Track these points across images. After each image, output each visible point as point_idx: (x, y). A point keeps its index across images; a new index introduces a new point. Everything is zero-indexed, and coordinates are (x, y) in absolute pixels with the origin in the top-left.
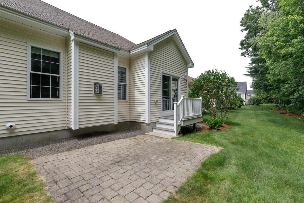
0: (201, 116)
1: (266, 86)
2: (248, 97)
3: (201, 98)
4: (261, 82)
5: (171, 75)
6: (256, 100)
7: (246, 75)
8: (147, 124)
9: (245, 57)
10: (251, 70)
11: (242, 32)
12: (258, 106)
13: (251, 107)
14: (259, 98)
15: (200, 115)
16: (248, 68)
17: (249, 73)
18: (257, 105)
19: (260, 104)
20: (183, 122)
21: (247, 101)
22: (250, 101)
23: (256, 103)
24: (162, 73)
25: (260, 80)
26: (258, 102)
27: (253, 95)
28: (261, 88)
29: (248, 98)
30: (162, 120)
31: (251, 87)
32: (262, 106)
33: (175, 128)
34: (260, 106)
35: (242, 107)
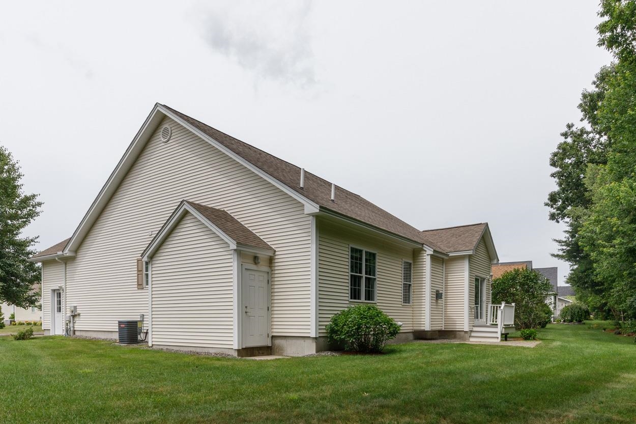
0: (514, 326)
1: (594, 284)
2: (560, 303)
3: (513, 304)
4: (586, 275)
5: (480, 277)
6: (577, 310)
7: (557, 256)
8: (465, 332)
9: (558, 222)
10: (568, 248)
11: (553, 178)
12: (580, 324)
13: (567, 326)
14: (584, 307)
15: (512, 325)
16: (563, 244)
17: (564, 252)
18: (580, 321)
19: (585, 321)
20: (504, 329)
21: (557, 313)
22: (564, 313)
23: (577, 317)
24: (476, 276)
25: (585, 272)
26: (581, 315)
27: (572, 300)
28: (586, 285)
29: (561, 306)
30: (475, 329)
31: (567, 282)
32: (590, 324)
33: (499, 335)
34: (584, 324)
35: (548, 326)
